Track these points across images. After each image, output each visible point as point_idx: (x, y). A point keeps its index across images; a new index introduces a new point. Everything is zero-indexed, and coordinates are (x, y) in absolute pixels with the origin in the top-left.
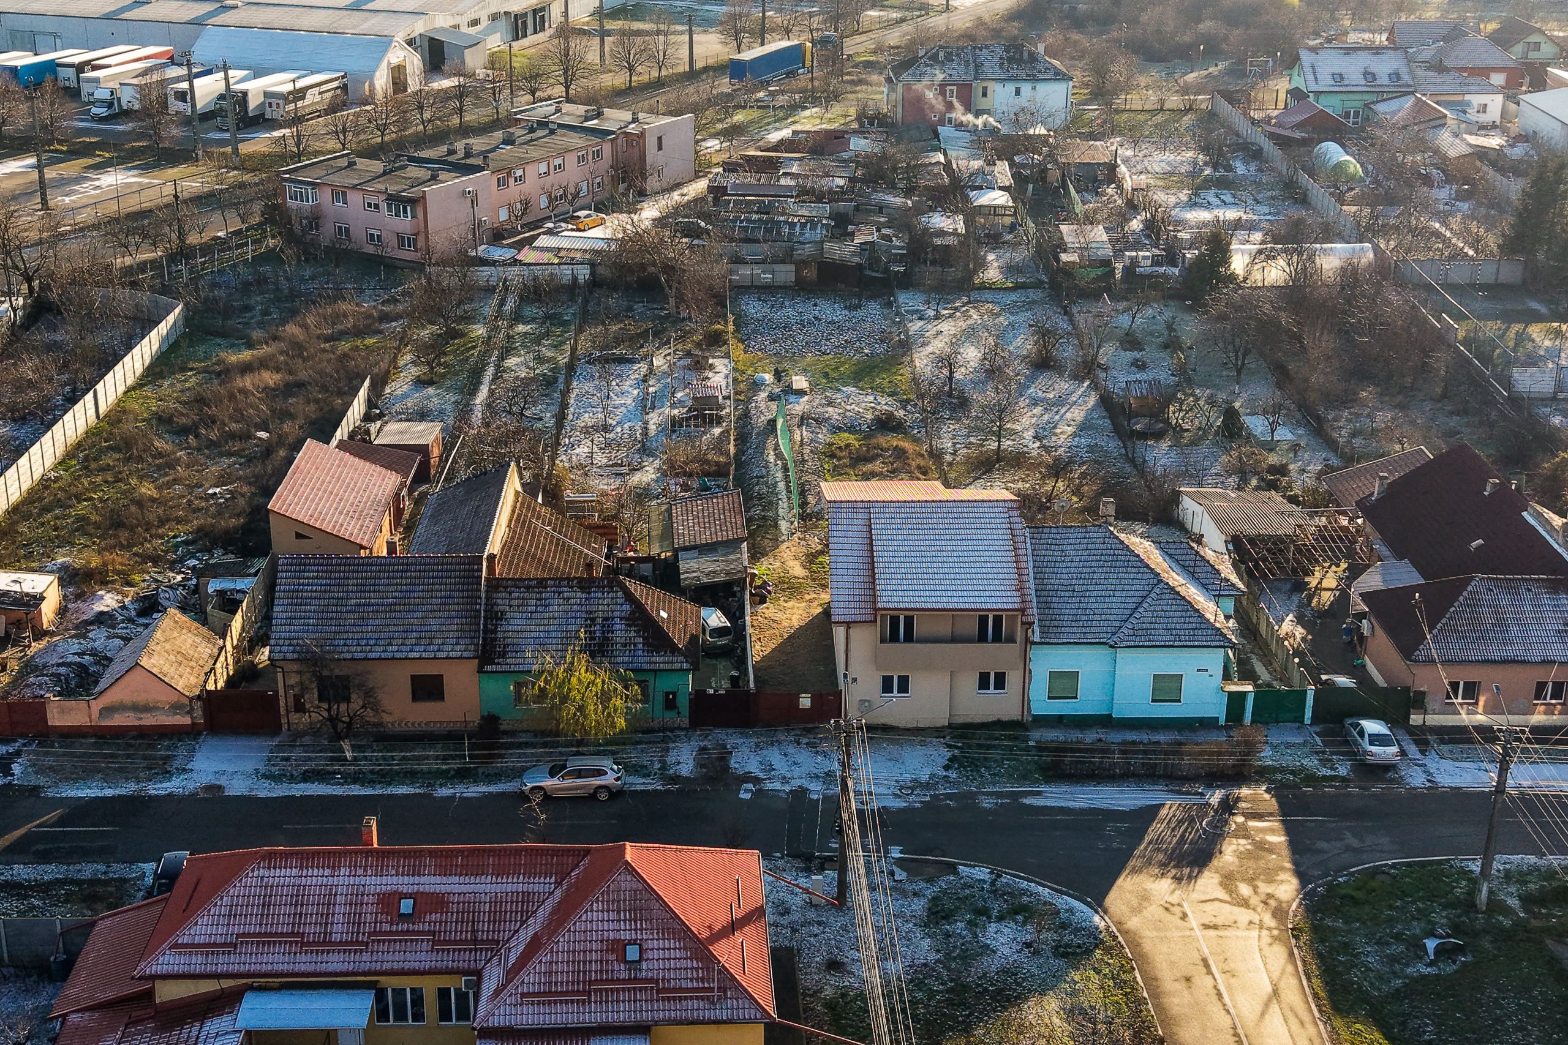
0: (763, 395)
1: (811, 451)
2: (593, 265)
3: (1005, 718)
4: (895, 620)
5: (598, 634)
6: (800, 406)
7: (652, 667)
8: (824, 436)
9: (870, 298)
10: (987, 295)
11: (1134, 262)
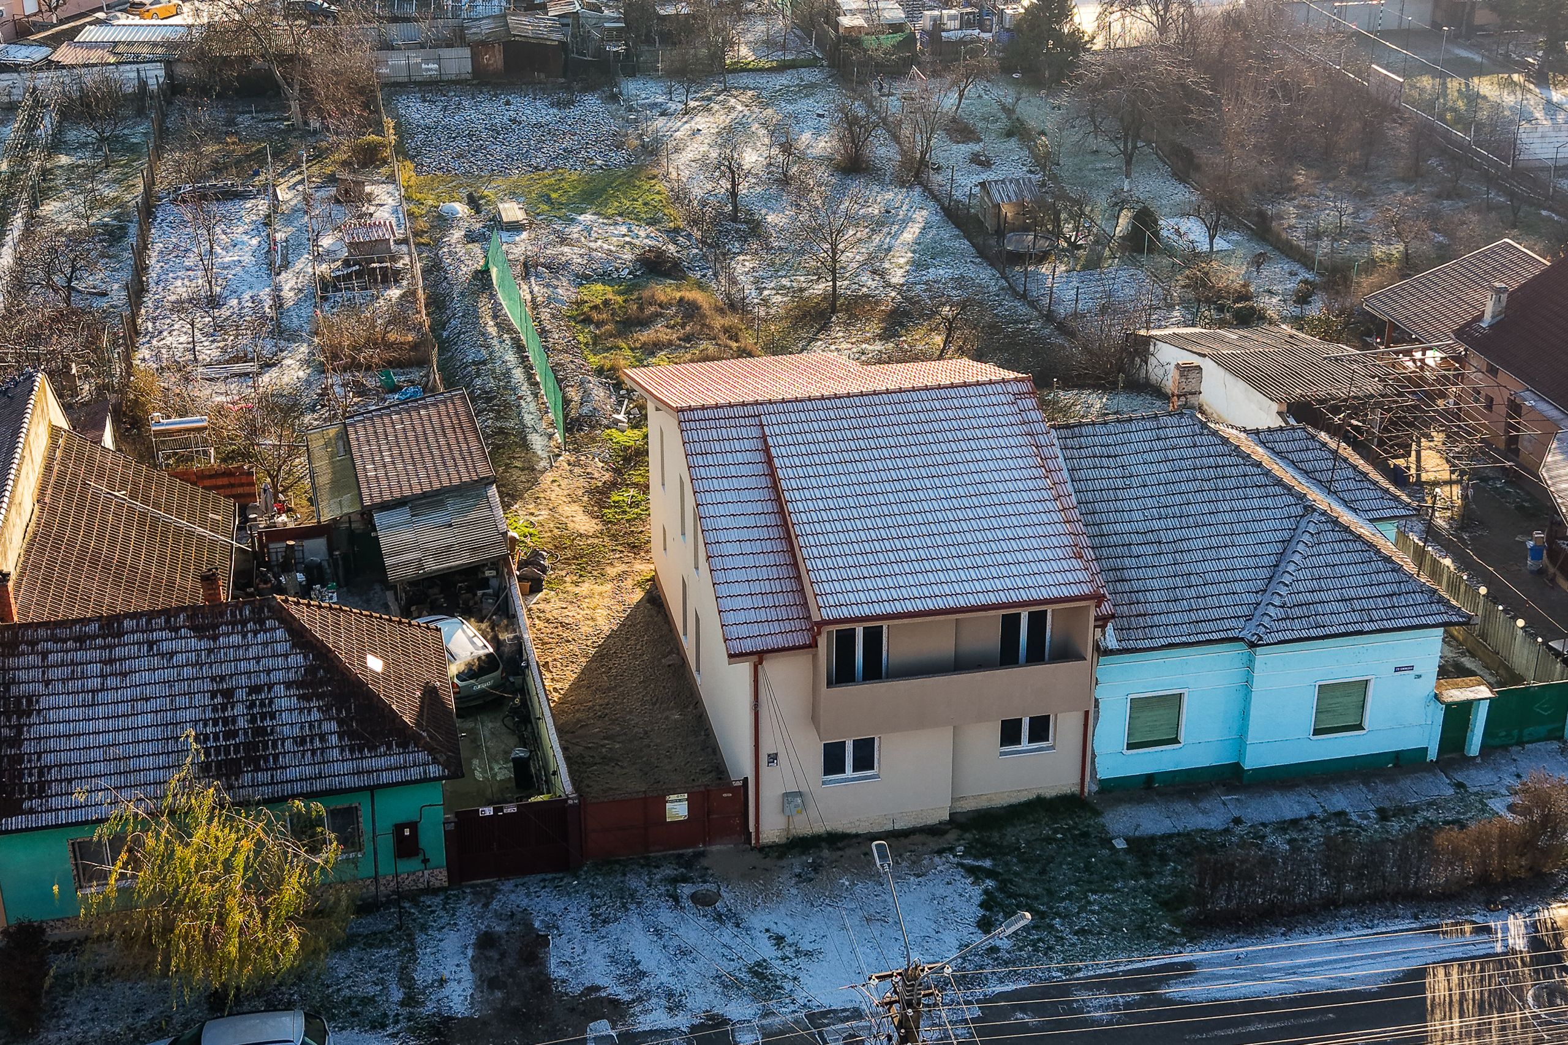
0: (457, 235)
1: (553, 316)
2: (169, 64)
3: (1050, 793)
4: (845, 640)
5: (242, 723)
6: (521, 245)
7: (365, 781)
8: (565, 291)
9: (585, 90)
10: (745, 79)
11: (938, 25)
